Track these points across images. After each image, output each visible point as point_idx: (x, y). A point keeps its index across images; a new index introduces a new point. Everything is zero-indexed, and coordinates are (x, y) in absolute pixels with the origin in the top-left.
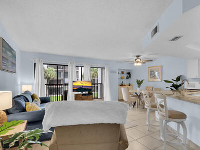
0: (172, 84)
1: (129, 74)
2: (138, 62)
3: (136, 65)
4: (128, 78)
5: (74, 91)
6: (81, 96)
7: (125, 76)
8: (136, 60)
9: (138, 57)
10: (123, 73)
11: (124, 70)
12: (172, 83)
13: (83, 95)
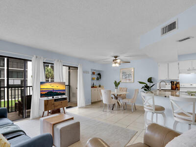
0: (143, 85)
2: (115, 63)
4: (98, 79)
5: (42, 95)
6: (53, 102)
8: (114, 60)
9: (116, 57)
10: (93, 73)
11: (95, 70)
12: (145, 83)
13: (55, 100)
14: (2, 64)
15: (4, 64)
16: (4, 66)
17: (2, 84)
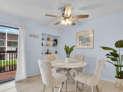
0: (108, 52)
1: (56, 40)
3: (63, 22)
4: (54, 45)
7: (51, 43)
10: (48, 39)
14: (4, 38)
15: (5, 37)
16: (5, 39)
17: (4, 50)
